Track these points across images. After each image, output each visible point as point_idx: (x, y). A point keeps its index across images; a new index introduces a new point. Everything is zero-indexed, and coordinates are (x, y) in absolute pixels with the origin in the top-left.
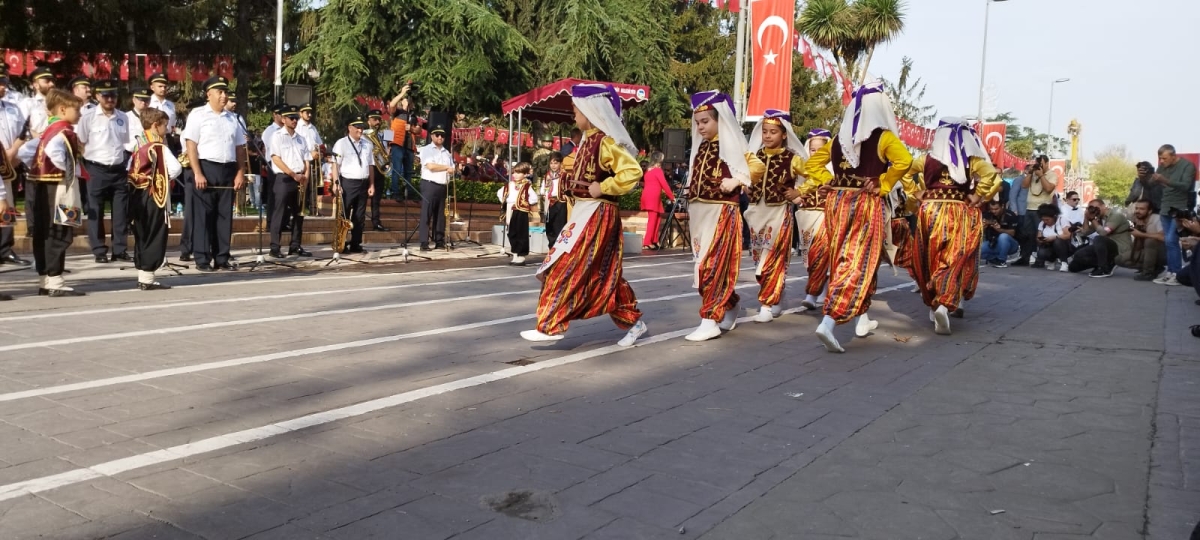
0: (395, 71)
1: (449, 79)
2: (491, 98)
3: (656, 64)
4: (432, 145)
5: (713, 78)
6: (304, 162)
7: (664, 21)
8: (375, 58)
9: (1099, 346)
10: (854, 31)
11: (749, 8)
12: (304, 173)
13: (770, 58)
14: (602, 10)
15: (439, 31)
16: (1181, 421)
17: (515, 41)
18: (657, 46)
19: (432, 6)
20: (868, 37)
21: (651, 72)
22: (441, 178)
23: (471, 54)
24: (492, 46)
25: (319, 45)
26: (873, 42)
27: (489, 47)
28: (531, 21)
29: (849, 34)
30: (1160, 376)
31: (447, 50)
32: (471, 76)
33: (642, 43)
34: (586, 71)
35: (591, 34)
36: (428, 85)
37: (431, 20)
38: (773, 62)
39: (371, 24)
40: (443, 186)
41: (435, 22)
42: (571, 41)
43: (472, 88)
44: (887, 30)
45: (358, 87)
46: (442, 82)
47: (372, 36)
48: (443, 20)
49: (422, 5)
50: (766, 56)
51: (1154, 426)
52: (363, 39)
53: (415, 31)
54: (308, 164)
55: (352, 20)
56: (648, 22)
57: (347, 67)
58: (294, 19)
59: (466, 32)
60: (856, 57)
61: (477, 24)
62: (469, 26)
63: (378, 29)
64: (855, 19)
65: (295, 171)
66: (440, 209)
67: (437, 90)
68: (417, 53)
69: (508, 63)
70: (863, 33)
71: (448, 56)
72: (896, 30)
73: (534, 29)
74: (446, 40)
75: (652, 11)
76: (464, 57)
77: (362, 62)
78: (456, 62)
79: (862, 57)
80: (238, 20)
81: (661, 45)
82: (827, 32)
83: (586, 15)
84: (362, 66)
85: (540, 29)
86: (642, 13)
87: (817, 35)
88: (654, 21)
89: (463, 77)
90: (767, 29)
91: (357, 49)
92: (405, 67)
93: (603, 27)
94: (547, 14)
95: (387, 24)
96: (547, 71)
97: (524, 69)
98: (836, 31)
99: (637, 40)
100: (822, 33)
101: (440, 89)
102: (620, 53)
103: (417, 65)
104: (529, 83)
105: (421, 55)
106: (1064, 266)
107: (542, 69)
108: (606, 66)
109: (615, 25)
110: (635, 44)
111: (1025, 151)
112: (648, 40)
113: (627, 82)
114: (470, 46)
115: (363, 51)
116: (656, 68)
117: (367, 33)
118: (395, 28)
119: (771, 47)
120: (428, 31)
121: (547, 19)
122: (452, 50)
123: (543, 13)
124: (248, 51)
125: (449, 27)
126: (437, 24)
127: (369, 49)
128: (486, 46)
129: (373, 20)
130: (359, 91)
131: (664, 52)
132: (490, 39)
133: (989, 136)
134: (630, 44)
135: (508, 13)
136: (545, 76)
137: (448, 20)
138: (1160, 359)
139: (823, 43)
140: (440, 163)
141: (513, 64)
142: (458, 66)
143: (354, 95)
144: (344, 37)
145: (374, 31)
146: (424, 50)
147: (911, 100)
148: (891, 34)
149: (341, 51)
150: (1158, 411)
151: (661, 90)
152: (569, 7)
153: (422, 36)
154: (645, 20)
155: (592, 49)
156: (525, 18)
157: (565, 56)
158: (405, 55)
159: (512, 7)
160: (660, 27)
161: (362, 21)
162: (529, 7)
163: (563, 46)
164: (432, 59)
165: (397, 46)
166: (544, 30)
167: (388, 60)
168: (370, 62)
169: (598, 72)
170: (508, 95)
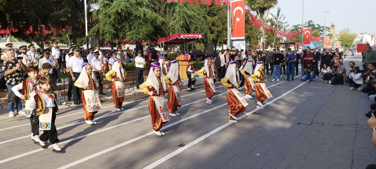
0: (124, 31)
1: (141, 33)
2: (154, 38)
3: (203, 23)
5: (219, 21)
6: (101, 67)
7: (205, 10)
8: (117, 27)
9: (339, 124)
10: (263, 5)
11: (231, 4)
12: (101, 70)
13: (238, 19)
14: (186, 9)
15: (136, 18)
16: (360, 158)
17: (160, 19)
18: (203, 18)
19: (134, 11)
20: (267, 7)
21: (202, 26)
22: (141, 66)
23: (147, 25)
24: (153, 22)
25: (100, 25)
26: (269, 8)
27: (152, 23)
28: (164, 12)
29: (261, 6)
30: (355, 137)
31: (139, 24)
32: (147, 32)
34: (182, 28)
35: (183, 17)
36: (134, 35)
37: (134, 16)
38: (239, 21)
39: (116, 18)
40: (142, 69)
41: (135, 16)
42: (177, 19)
43: (148, 35)
44: (273, 4)
45: (113, 36)
46: (138, 34)
47: (116, 21)
48: (138, 15)
49: (131, 11)
50: (237, 19)
51: (352, 160)
52: (113, 22)
53: (129, 19)
54: (102, 67)
55: (110, 17)
56: (200, 10)
57: (109, 31)
58: (90, 14)
59: (145, 19)
60: (264, 13)
61: (148, 16)
62: (146, 17)
63: (118, 19)
64: (263, 2)
65: (99, 70)
66: (142, 75)
67: (137, 37)
68: (130, 26)
69: (158, 26)
70: (266, 5)
71: (140, 26)
72: (276, 4)
73: (165, 14)
74: (139, 21)
75: (201, 7)
76: (145, 26)
77: (114, 30)
78: (142, 28)
79: (266, 12)
80: (72, 14)
81: (204, 17)
82: (254, 6)
83: (181, 11)
85: (167, 14)
86: (198, 8)
87: (251, 7)
88: (202, 10)
89: (145, 32)
90: (236, 11)
91: (112, 25)
92: (127, 30)
93: (186, 14)
94: (169, 10)
95: (120, 18)
96: (170, 27)
97: (163, 28)
98: (257, 6)
99: (197, 16)
100: (253, 6)
101: (138, 37)
102: (192, 21)
103: (130, 29)
104: (165, 31)
105: (131, 26)
106: (330, 82)
107: (168, 27)
108: (188, 26)
109: (189, 13)
110: (196, 18)
111: (317, 34)
112: (200, 16)
113: (195, 30)
114: (146, 23)
115: (113, 26)
116: (203, 24)
117: (115, 20)
118: (123, 18)
119: (238, 16)
120: (133, 19)
121: (169, 11)
122: (141, 24)
123: (168, 9)
124: (77, 25)
125: (140, 17)
126: (136, 16)
127: (115, 25)
128: (151, 22)
129: (116, 16)
130: (113, 38)
131: (205, 19)
132: (152, 20)
134: (195, 18)
136: (169, 29)
137: (139, 15)
138: (356, 128)
139: (253, 10)
140: (141, 62)
141: (160, 26)
142: (143, 29)
143: (111, 39)
144: (108, 22)
145: (117, 20)
146: (132, 25)
147: (281, 20)
149: (107, 26)
150: (354, 154)
151: (205, 32)
152: (176, 9)
153: (132, 20)
154: (199, 10)
155: (184, 22)
156: (162, 11)
157: (175, 24)
158: (127, 27)
159: (158, 8)
160: (204, 12)
161: (113, 17)
162: (163, 8)
163: (175, 21)
164: (135, 27)
165: (124, 24)
166: (168, 15)
167: (122, 28)
168: (116, 29)
169: (186, 28)
170: (159, 36)
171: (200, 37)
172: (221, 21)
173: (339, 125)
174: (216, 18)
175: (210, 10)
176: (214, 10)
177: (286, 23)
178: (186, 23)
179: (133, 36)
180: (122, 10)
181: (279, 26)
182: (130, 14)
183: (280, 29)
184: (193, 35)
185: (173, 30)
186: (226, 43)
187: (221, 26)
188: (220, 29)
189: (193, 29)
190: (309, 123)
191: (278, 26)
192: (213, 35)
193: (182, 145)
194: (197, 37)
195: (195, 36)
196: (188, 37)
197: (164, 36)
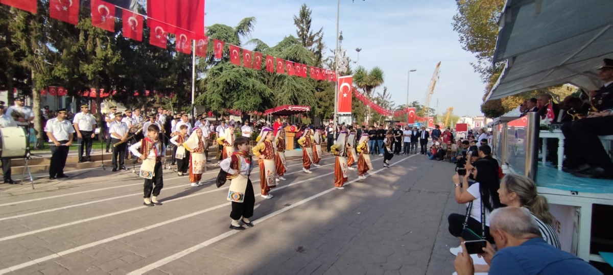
0: (232, 101)
1: (248, 103)
3: (311, 97)
4: (245, 125)
5: (327, 96)
7: (313, 84)
14: (295, 82)
15: (245, 89)
17: (268, 91)
19: (243, 82)
21: (309, 99)
22: (248, 136)
23: (255, 96)
24: (262, 93)
25: (207, 93)
26: (375, 86)
27: (260, 94)
29: (368, 84)
31: (247, 94)
32: (255, 102)
33: (307, 91)
34: (290, 100)
35: (292, 90)
36: (242, 105)
38: (346, 97)
39: (224, 87)
40: (249, 138)
42: (285, 92)
43: (255, 106)
44: (379, 82)
45: (219, 105)
46: (246, 104)
47: (224, 91)
48: (246, 86)
49: (240, 81)
50: (344, 95)
52: (221, 91)
53: (238, 89)
55: (218, 86)
57: (217, 100)
58: (197, 82)
60: (370, 91)
61: (257, 87)
62: (254, 88)
63: (226, 89)
64: (370, 80)
68: (239, 96)
70: (372, 84)
71: (248, 96)
72: (382, 83)
73: (273, 86)
74: (247, 91)
75: (309, 81)
76: (253, 97)
77: (221, 98)
78: (250, 98)
79: (373, 90)
80: (178, 82)
81: (312, 91)
83: (290, 84)
84: (221, 100)
85: (275, 86)
86: (307, 82)
87: (358, 85)
88: (310, 84)
89: (253, 103)
90: (344, 86)
91: (219, 94)
92: (235, 100)
93: (295, 87)
94: (278, 82)
95: (229, 87)
96: (278, 99)
97: (271, 99)
98: (364, 84)
99: (305, 90)
100: (360, 84)
101: (246, 106)
102: (300, 94)
103: (238, 99)
107: (276, 99)
108: (296, 99)
109: (298, 86)
111: (422, 115)
112: (308, 90)
113: (302, 103)
114: (255, 93)
115: (221, 95)
117: (223, 89)
118: (231, 88)
119: (345, 92)
120: (242, 89)
121: (277, 84)
122: (249, 95)
123: (276, 81)
124: (182, 93)
125: (248, 88)
126: (244, 87)
127: (223, 94)
129: (225, 86)
131: (313, 93)
132: (261, 91)
133: (410, 112)
134: (303, 91)
135: (265, 82)
137: (248, 86)
138: (449, 195)
139: (360, 87)
140: (248, 131)
141: (267, 97)
143: (218, 108)
144: (215, 91)
145: (225, 89)
146: (240, 95)
147: (387, 99)
148: (380, 84)
149: (215, 95)
151: (313, 105)
152: (285, 82)
153: (240, 91)
154: (307, 84)
155: (292, 94)
156: (271, 83)
157: (284, 96)
158: (235, 96)
159: (266, 80)
160: (312, 86)
161: (221, 86)
162: (272, 80)
163: (283, 93)
164: (243, 97)
165: (232, 93)
166: (277, 87)
167: (229, 97)
168: (224, 98)
169: (294, 100)
170: (266, 107)
171: (308, 109)
172: (329, 97)
173: (434, 192)
174: (323, 93)
175: (318, 85)
176: (321, 86)
177: (392, 102)
178: (294, 96)
179: (240, 106)
180: (231, 79)
182: (239, 84)
183: (386, 108)
184: (300, 108)
185: (281, 103)
186: (332, 118)
187: (329, 101)
188: (327, 104)
189: (301, 102)
190: (407, 190)
191: (384, 105)
192: (320, 109)
193: (288, 205)
194: (303, 109)
196: (296, 109)
197: (271, 106)
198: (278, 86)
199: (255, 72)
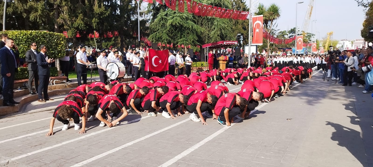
4: (188, 57)
8: (170, 36)
10: (268, 18)
11: (252, 19)
13: (257, 30)
19: (184, 24)
23: (193, 34)
25: (157, 33)
26: (272, 20)
27: (197, 33)
32: (193, 39)
35: (220, 28)
38: (258, 31)
39: (170, 28)
41: (185, 27)
42: (215, 30)
43: (193, 42)
46: (187, 41)
49: (182, 24)
50: (256, 30)
52: (168, 32)
57: (166, 39)
59: (192, 29)
61: (195, 27)
64: (269, 15)
68: (181, 34)
70: (270, 18)
71: (188, 35)
74: (187, 31)
76: (191, 35)
81: (231, 28)
83: (219, 24)
88: (230, 23)
90: (256, 24)
92: (178, 38)
99: (227, 27)
103: (181, 38)
109: (223, 25)
112: (229, 27)
113: (225, 38)
114: (193, 32)
115: (167, 34)
117: (169, 30)
118: (175, 29)
122: (188, 33)
137: (188, 27)
141: (200, 35)
144: (163, 31)
145: (171, 30)
146: (183, 34)
147: (274, 28)
148: (277, 18)
149: (163, 35)
152: (214, 22)
154: (228, 23)
155: (220, 32)
156: (199, 23)
158: (179, 35)
159: (197, 21)
162: (200, 21)
164: (185, 36)
167: (173, 36)
169: (221, 37)
171: (236, 43)
177: (278, 30)
178: (222, 33)
179: (183, 42)
180: (179, 23)
181: (273, 33)
182: (181, 26)
184: (231, 42)
191: (271, 33)
194: (233, 43)
195: (233, 42)
196: (228, 43)
198: (206, 26)
199: (191, 16)
